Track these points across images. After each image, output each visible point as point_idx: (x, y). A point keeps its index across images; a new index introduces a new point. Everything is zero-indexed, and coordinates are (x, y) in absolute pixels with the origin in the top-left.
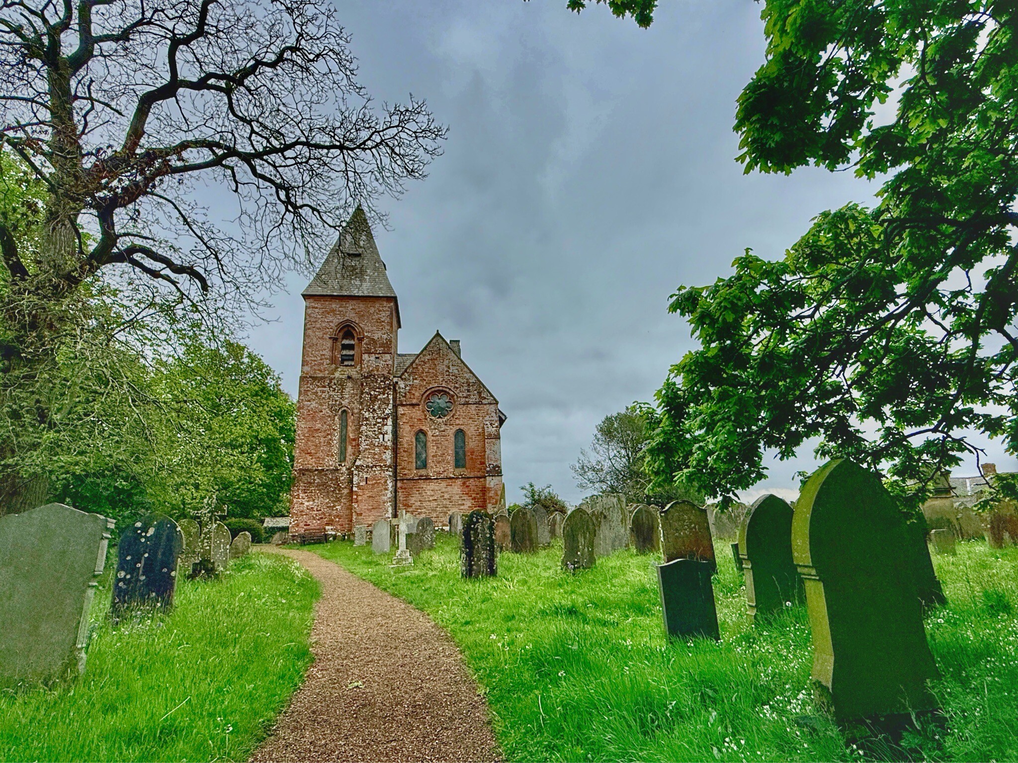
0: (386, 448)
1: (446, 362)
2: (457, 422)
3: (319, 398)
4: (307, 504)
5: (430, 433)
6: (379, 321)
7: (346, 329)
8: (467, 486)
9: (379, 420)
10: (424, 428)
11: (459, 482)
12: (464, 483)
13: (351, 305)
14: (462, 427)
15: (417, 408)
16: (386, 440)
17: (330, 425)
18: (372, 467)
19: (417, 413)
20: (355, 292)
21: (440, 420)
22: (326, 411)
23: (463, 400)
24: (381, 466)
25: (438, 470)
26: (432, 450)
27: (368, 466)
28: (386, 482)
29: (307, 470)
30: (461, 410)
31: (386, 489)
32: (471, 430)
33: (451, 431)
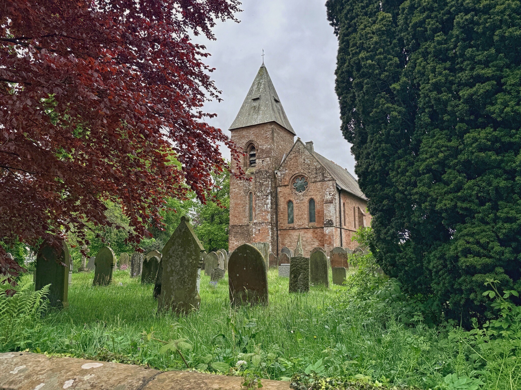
0: (268, 212)
1: (303, 157)
2: (310, 194)
3: (239, 186)
4: (236, 243)
6: (266, 138)
7: (251, 145)
8: (316, 233)
9: (264, 197)
10: (291, 199)
11: (311, 230)
12: (314, 231)
13: (252, 131)
14: (313, 197)
15: (287, 187)
16: (268, 208)
17: (244, 201)
20: (254, 123)
21: (301, 193)
22: (242, 193)
23: (313, 180)
24: (266, 223)
25: (299, 223)
26: (296, 212)
27: (259, 223)
28: (268, 231)
29: (235, 226)
31: (269, 235)
32: (317, 199)
33: (306, 199)
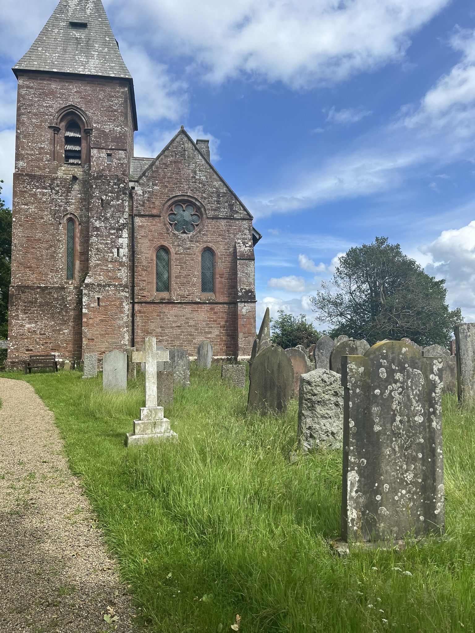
0: (122, 264)
1: (193, 166)
2: (205, 238)
3: (39, 201)
4: (28, 326)
5: (172, 250)
6: (110, 109)
7: (69, 118)
8: (215, 313)
9: (113, 232)
10: (166, 244)
11: (206, 307)
12: (212, 309)
13: (74, 87)
14: (210, 245)
15: (157, 219)
16: (121, 254)
17: (53, 235)
18: (104, 286)
19: (157, 226)
20: (81, 70)
21: (184, 235)
22: (48, 218)
23: (211, 214)
24: (115, 286)
25: (182, 293)
26: (175, 270)
27: (99, 285)
28: (121, 304)
29: (28, 287)
30: (209, 225)
31: (122, 312)
32: (220, 249)
33: (198, 248)
